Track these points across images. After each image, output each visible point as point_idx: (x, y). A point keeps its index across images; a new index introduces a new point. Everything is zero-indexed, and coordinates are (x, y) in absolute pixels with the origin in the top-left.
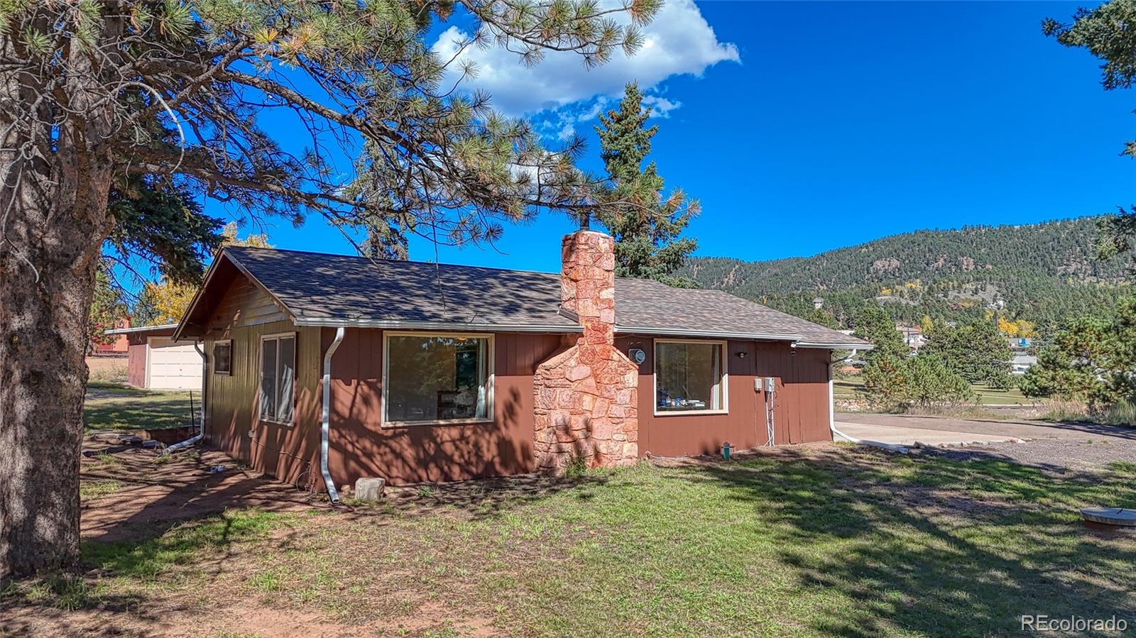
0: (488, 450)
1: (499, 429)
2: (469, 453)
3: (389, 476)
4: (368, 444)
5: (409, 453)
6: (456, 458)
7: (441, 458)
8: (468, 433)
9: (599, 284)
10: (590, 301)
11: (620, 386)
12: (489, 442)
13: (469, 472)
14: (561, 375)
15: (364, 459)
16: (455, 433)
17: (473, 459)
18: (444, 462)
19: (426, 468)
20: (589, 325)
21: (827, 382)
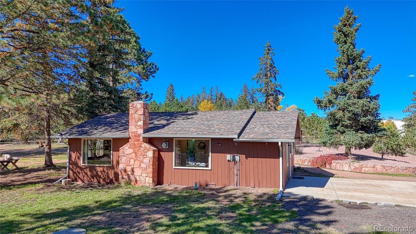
0: (111, 175)
1: (114, 169)
2: (105, 176)
3: (84, 180)
4: (79, 170)
5: (89, 173)
6: (102, 177)
7: (97, 176)
8: (105, 169)
9: (137, 120)
10: (133, 126)
11: (145, 156)
12: (111, 173)
13: (105, 182)
14: (122, 152)
15: (78, 174)
16: (101, 169)
17: (107, 178)
18: (98, 178)
19: (93, 179)
20: (133, 135)
21: (279, 158)
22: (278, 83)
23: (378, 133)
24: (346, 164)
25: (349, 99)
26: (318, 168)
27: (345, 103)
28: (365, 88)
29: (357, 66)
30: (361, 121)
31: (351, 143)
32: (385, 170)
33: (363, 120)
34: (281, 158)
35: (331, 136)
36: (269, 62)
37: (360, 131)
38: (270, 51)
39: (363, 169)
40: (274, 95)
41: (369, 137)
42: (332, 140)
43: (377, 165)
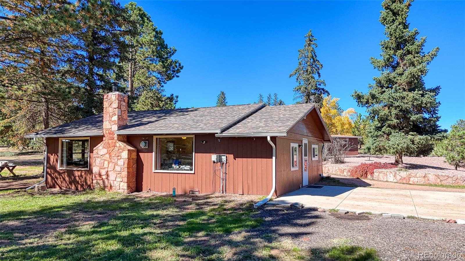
1: (92, 173)
2: (83, 181)
3: (62, 186)
4: (57, 175)
5: (67, 179)
6: (80, 182)
8: (83, 174)
9: (111, 114)
10: (108, 122)
11: (119, 157)
12: (89, 178)
13: (83, 188)
14: (96, 153)
15: (56, 179)
18: (76, 183)
19: (71, 185)
20: (107, 132)
21: (272, 158)
22: (322, 79)
23: (436, 135)
24: (391, 174)
25: (396, 91)
26: (358, 178)
27: (389, 97)
28: (416, 78)
29: (408, 51)
30: (411, 119)
31: (396, 146)
32: (439, 180)
33: (413, 118)
34: (274, 158)
35: (375, 140)
36: (310, 55)
37: (411, 133)
38: (312, 41)
39: (412, 179)
40: (317, 95)
41: (421, 140)
42: (375, 145)
43: (429, 174)
